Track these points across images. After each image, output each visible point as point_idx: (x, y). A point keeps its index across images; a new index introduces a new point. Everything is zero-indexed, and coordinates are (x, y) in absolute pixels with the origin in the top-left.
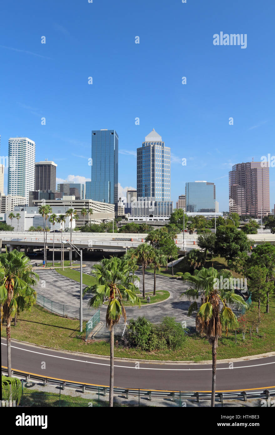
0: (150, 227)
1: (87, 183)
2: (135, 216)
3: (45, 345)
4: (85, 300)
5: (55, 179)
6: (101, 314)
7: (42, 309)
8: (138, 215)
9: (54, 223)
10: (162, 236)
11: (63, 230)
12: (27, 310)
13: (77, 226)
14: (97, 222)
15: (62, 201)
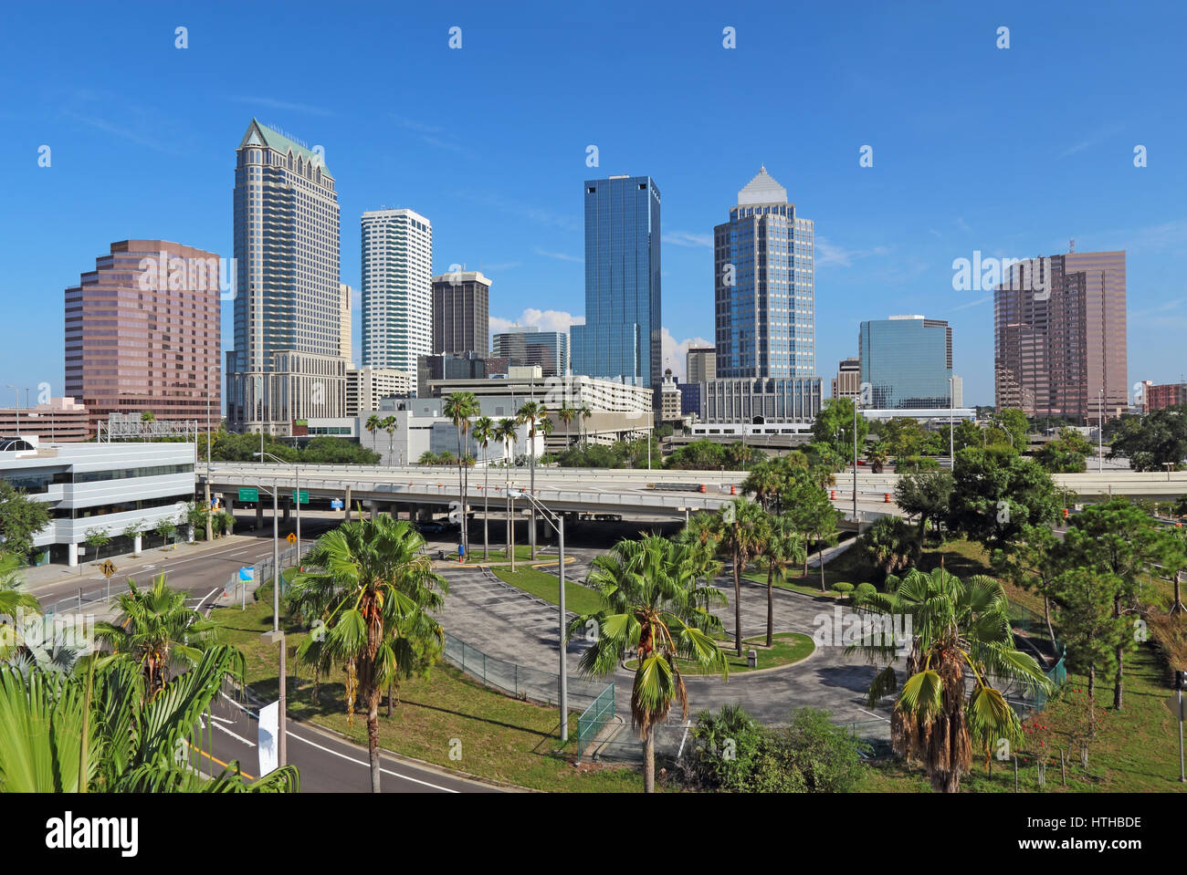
0: (754, 453)
1: (572, 328)
2: (712, 422)
3: (467, 772)
4: (574, 655)
5: (487, 321)
6: (619, 695)
7: (458, 674)
8: (721, 419)
9: (486, 442)
10: (790, 478)
11: (512, 462)
12: (419, 676)
13: (548, 451)
14: (605, 438)
15: (504, 383)
